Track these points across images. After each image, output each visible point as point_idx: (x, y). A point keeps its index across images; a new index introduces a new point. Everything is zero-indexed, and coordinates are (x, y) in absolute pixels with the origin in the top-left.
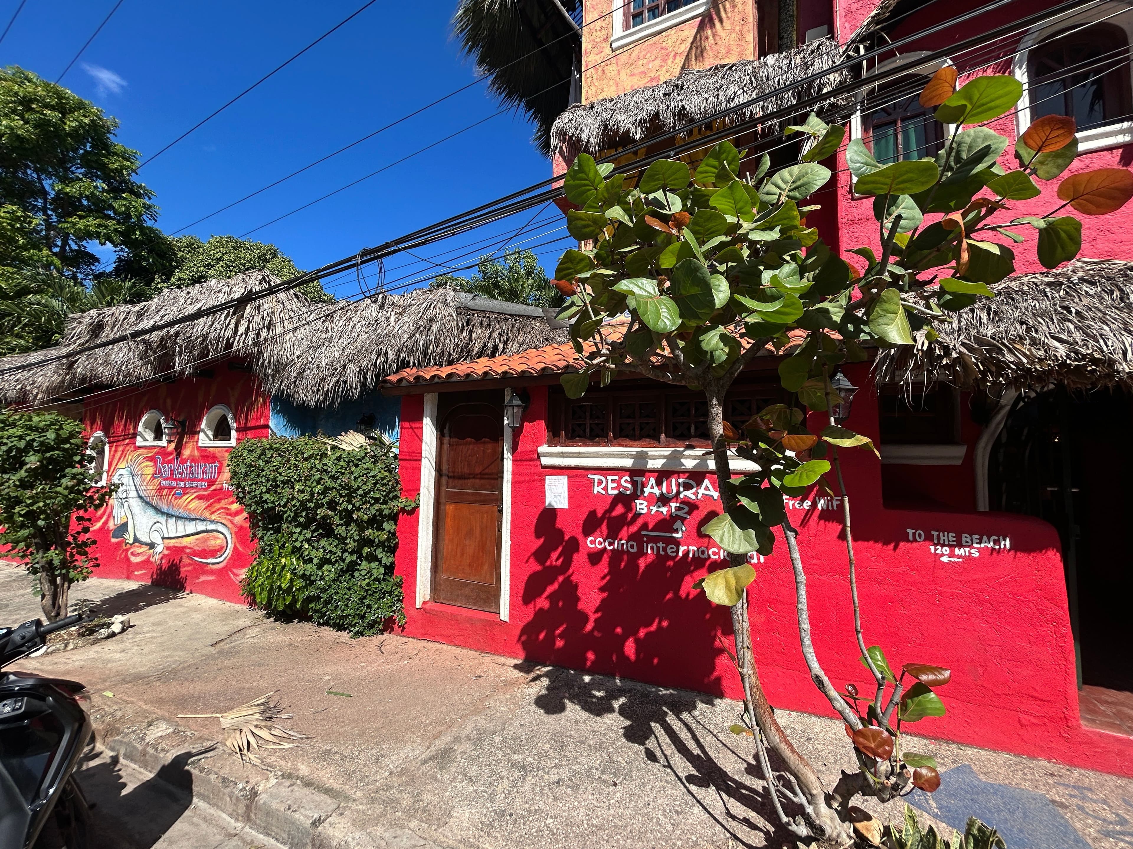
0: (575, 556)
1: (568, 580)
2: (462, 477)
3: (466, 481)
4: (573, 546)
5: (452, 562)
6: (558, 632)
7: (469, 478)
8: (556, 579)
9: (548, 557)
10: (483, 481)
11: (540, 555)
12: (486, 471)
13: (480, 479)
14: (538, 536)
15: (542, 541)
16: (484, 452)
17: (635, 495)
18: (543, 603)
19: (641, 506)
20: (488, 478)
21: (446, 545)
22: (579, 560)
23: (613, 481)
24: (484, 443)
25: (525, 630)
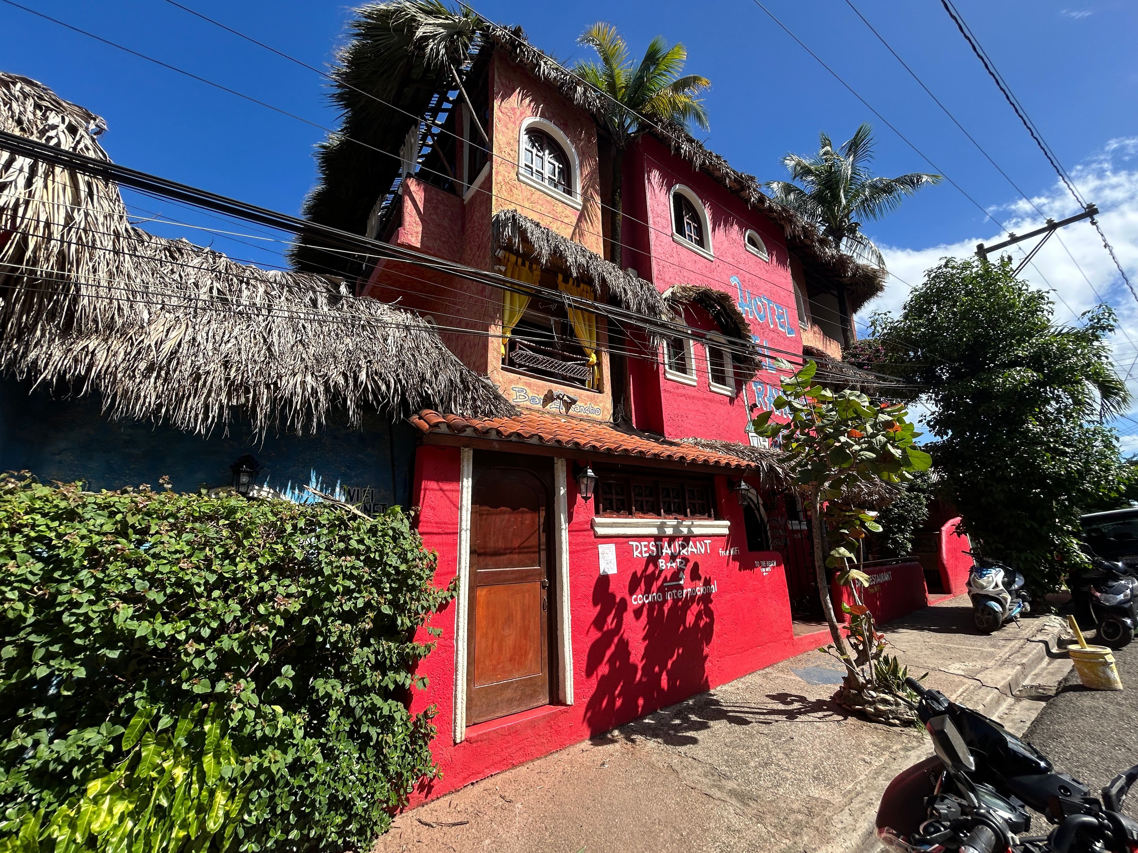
0: (625, 615)
1: (621, 639)
2: (496, 553)
3: (502, 558)
4: (623, 604)
5: (487, 663)
6: (617, 692)
7: (505, 554)
8: (612, 641)
9: (605, 621)
10: (521, 556)
11: (599, 622)
12: (525, 544)
13: (519, 553)
14: (595, 604)
15: (599, 607)
16: (522, 523)
17: (659, 556)
18: (604, 669)
19: (662, 563)
20: (527, 553)
21: (481, 643)
22: (628, 616)
23: (645, 546)
24: (523, 512)
25: (590, 706)
